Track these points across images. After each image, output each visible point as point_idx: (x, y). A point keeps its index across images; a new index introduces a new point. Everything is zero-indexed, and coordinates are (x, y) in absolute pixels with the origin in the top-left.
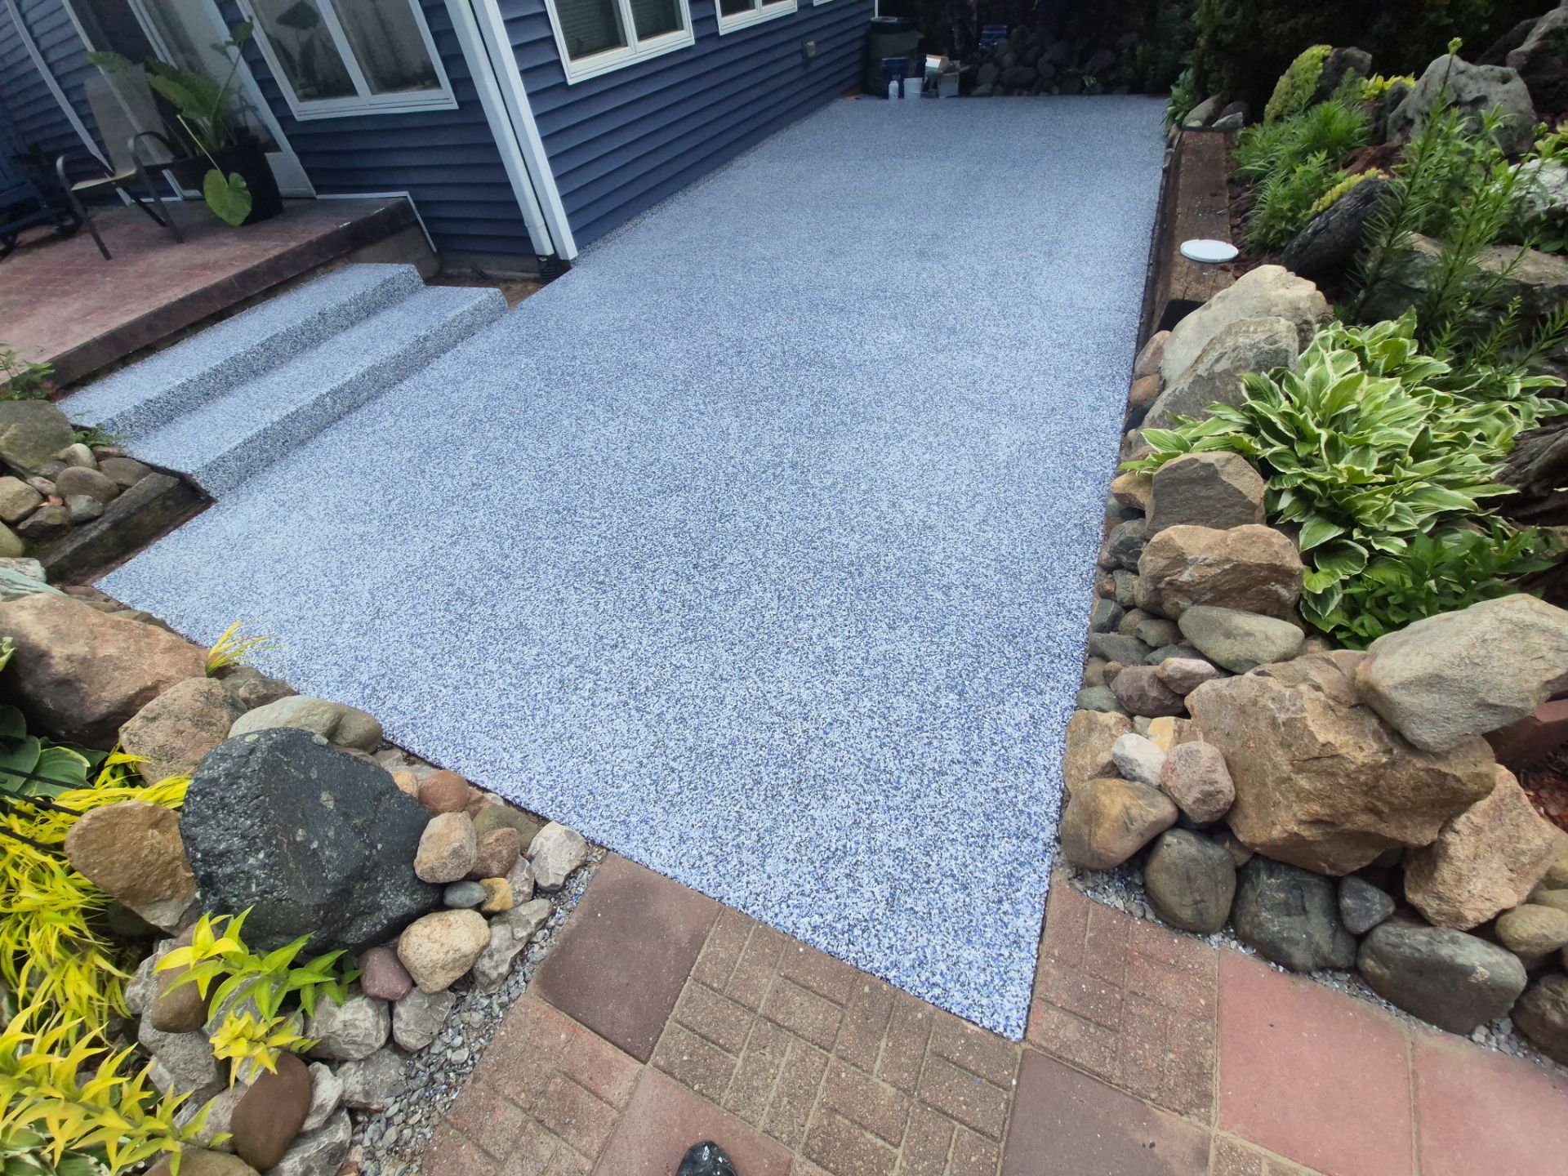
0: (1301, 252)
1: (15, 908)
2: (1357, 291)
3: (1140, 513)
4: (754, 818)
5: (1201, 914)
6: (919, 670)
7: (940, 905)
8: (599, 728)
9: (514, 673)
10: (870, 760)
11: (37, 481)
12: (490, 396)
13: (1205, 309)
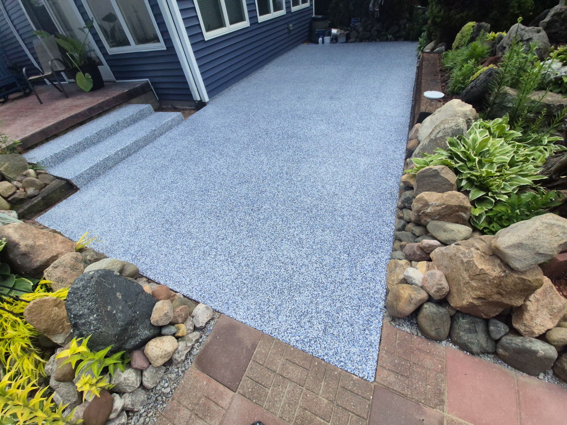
0: (467, 95)
1: (5, 337)
2: (487, 108)
3: (412, 188)
4: (274, 301)
5: (438, 333)
6: (333, 246)
7: (343, 332)
8: (217, 269)
9: (187, 249)
10: (316, 279)
11: (15, 183)
12: (178, 151)
13: (433, 115)
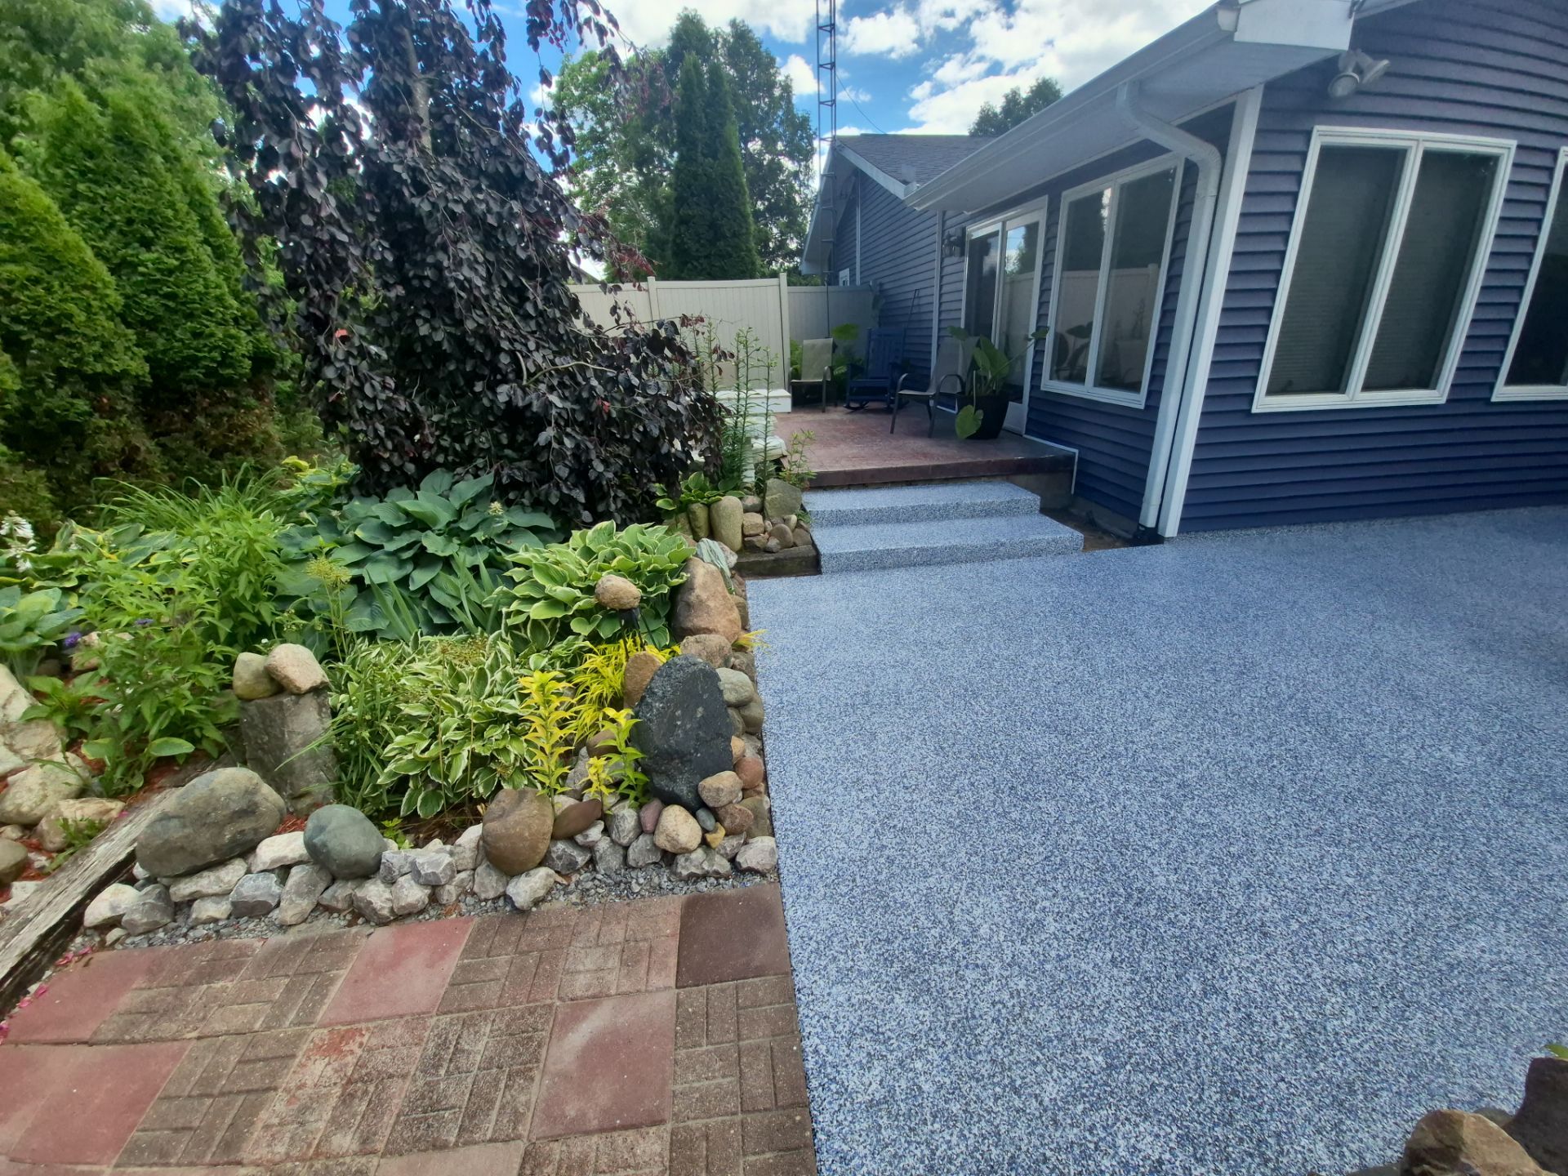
4: (862, 956)
10: (974, 1017)
11: (768, 523)
